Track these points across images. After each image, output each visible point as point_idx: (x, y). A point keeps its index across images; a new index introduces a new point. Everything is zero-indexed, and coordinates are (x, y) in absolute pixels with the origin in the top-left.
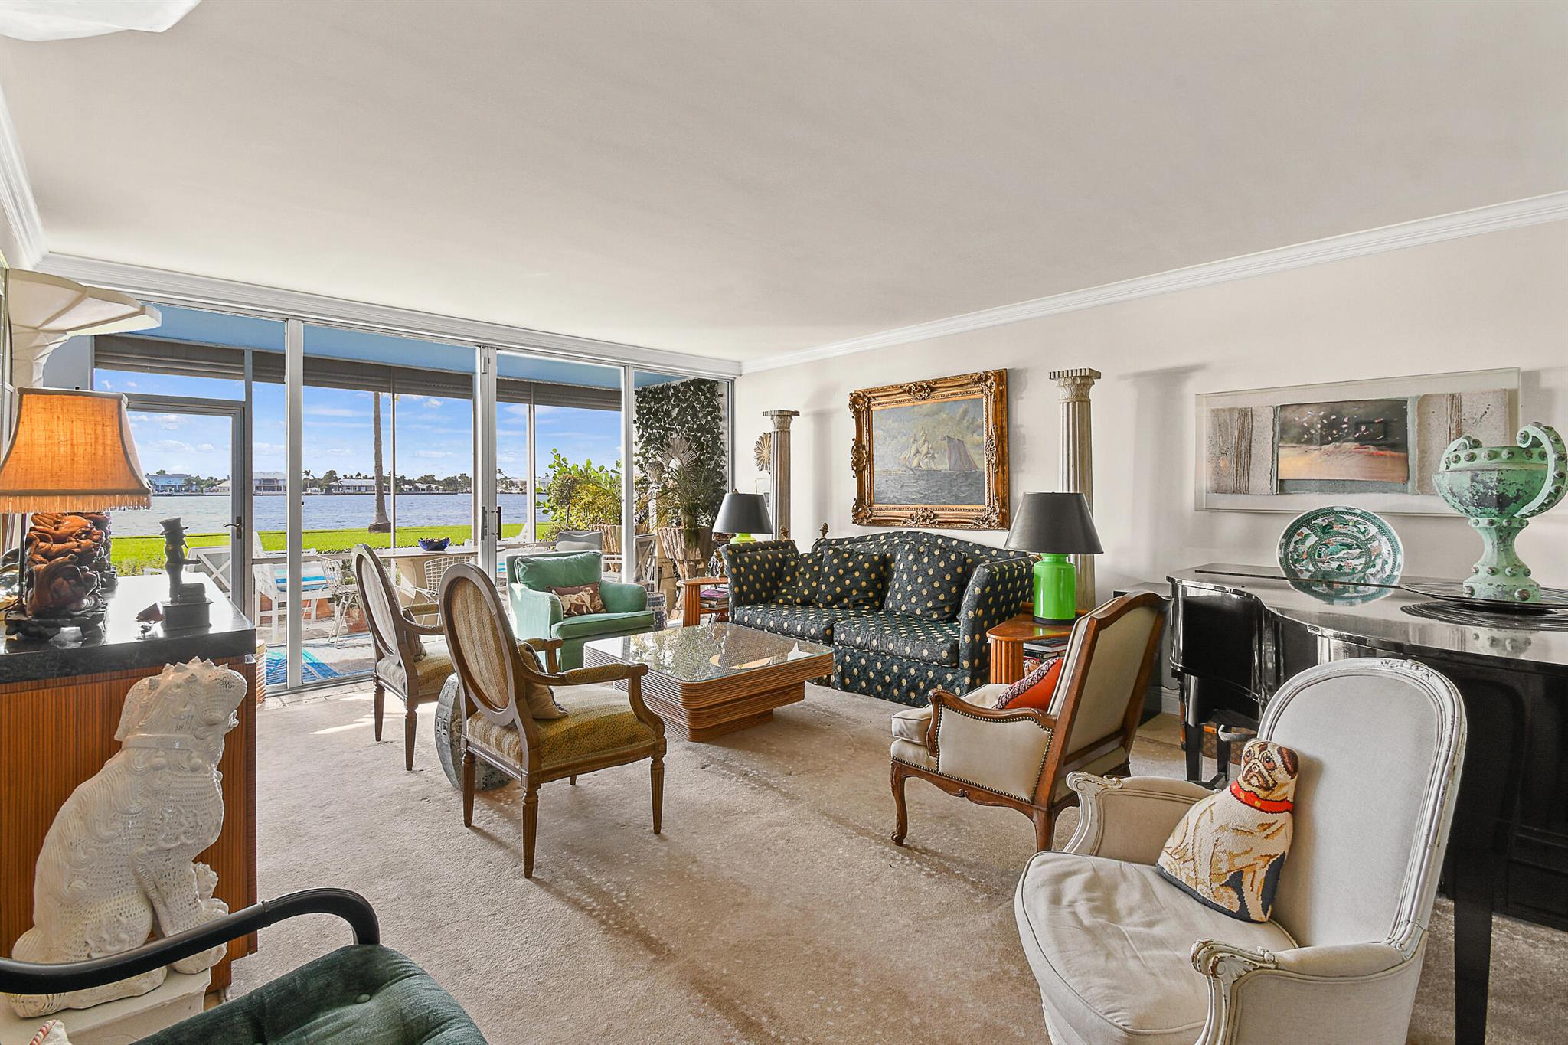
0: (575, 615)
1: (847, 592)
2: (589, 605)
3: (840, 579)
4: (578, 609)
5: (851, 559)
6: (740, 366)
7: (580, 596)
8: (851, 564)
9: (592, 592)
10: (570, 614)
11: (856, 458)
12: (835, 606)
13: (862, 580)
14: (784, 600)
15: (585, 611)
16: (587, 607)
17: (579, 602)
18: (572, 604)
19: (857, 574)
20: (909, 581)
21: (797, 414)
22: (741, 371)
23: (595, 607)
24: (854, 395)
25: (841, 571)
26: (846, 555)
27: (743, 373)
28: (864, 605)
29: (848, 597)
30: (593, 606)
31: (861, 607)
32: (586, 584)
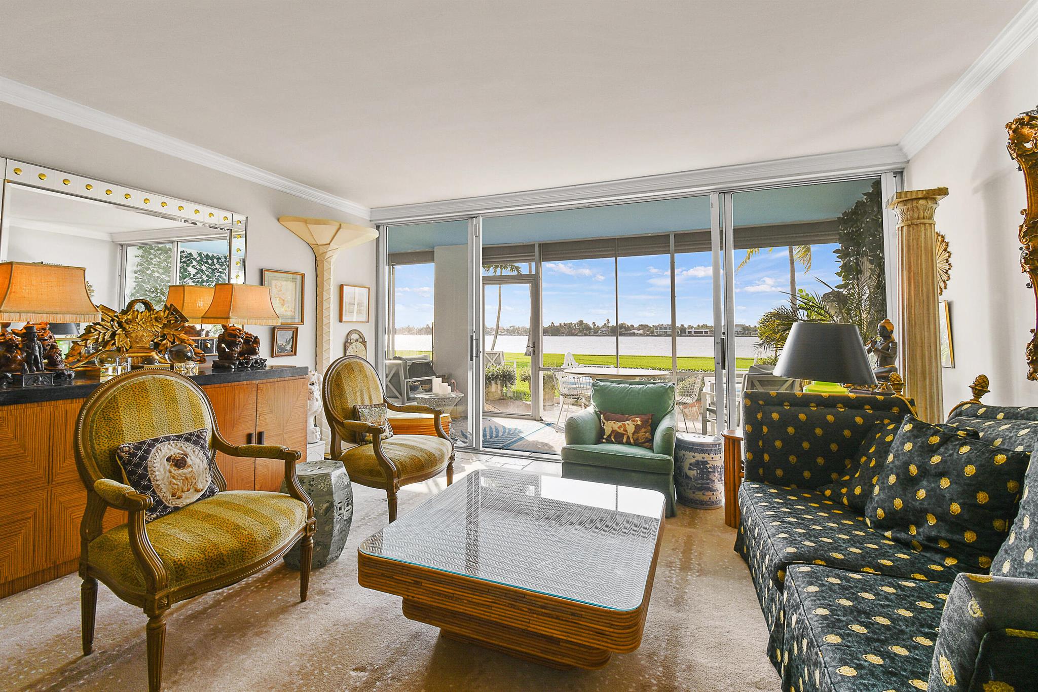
0: (613, 443)
1: (915, 515)
2: (631, 435)
3: (908, 483)
4: (618, 438)
5: (942, 450)
6: (901, 149)
7: (625, 425)
8: (936, 459)
9: (639, 423)
10: (609, 441)
12: (888, 534)
13: (952, 500)
15: (625, 440)
16: (628, 437)
17: (621, 431)
18: (613, 431)
19: (945, 483)
20: (1031, 538)
22: (905, 155)
23: (637, 439)
25: (913, 469)
26: (935, 440)
27: (909, 159)
28: (946, 554)
29: (918, 526)
30: (635, 437)
31: (937, 557)
32: (638, 415)
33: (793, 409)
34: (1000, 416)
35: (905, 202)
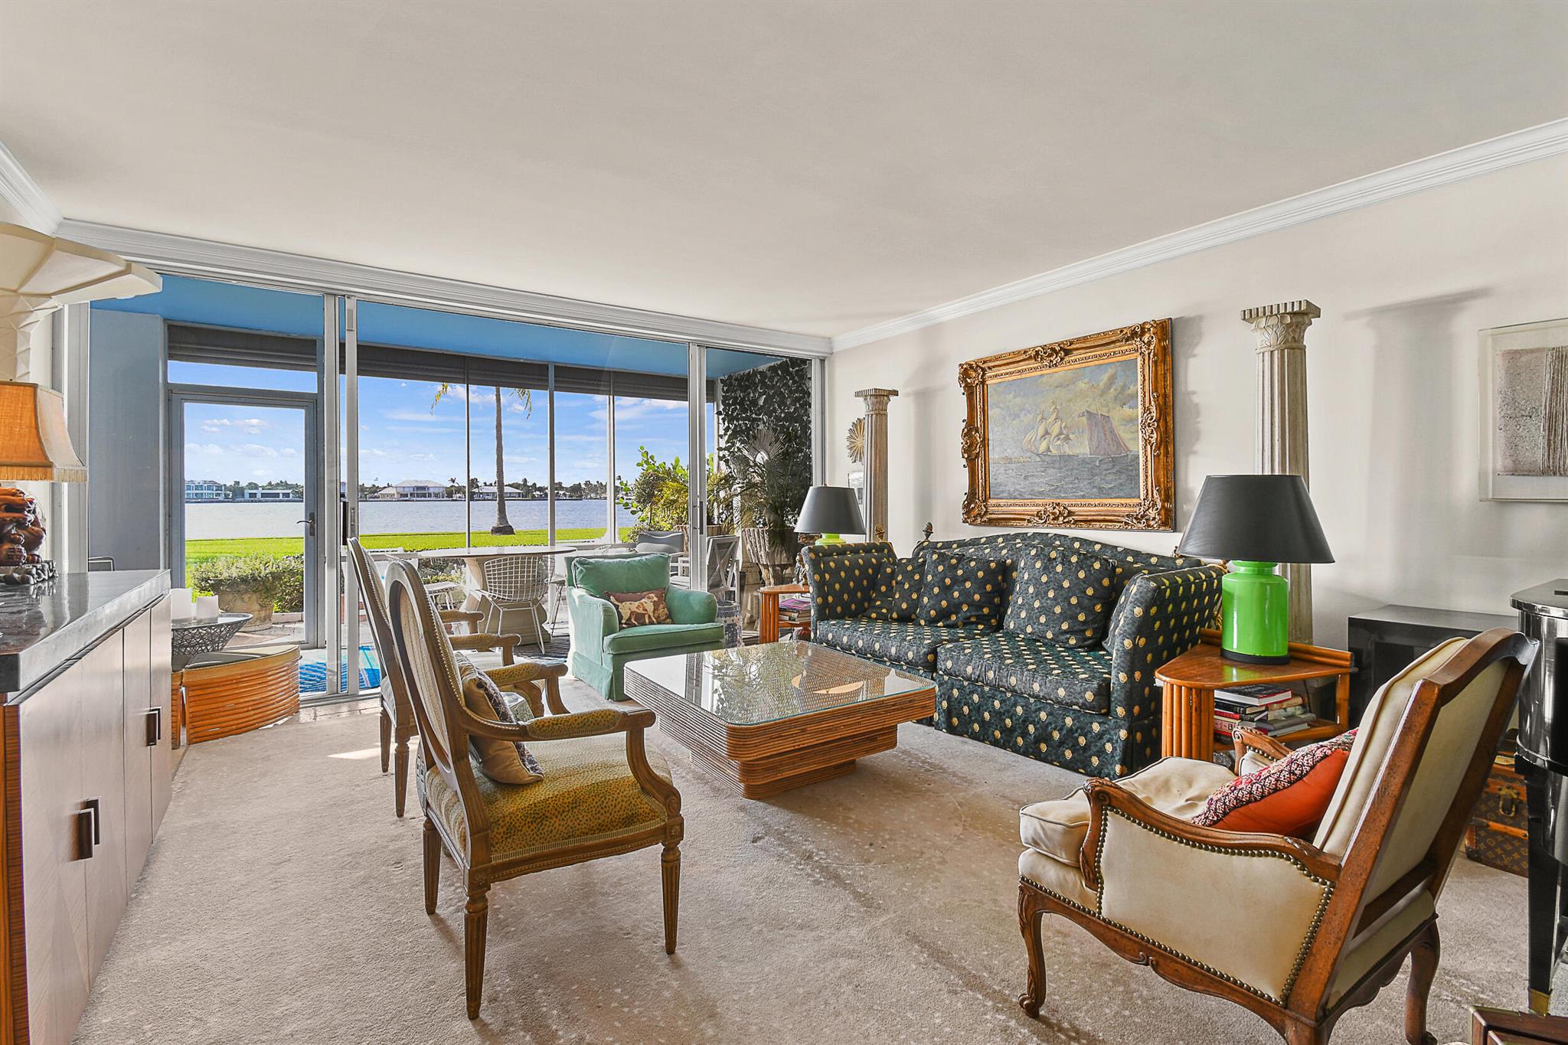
0: (635, 626)
1: (955, 608)
2: (651, 614)
3: (946, 590)
4: (640, 619)
5: (960, 566)
6: (830, 343)
7: (642, 604)
8: (960, 572)
9: (655, 599)
10: (630, 625)
11: (967, 443)
12: (940, 624)
13: (975, 593)
14: (877, 613)
15: (647, 621)
16: (649, 616)
17: (641, 611)
18: (632, 613)
19: (968, 585)
20: (1036, 595)
21: (895, 393)
22: (832, 348)
23: (659, 617)
24: (965, 366)
25: (948, 581)
26: (954, 561)
27: (834, 351)
28: (977, 623)
29: (956, 614)
30: (656, 615)
31: (973, 627)
32: (650, 590)
33: (840, 557)
34: (955, 546)
35: (876, 396)
